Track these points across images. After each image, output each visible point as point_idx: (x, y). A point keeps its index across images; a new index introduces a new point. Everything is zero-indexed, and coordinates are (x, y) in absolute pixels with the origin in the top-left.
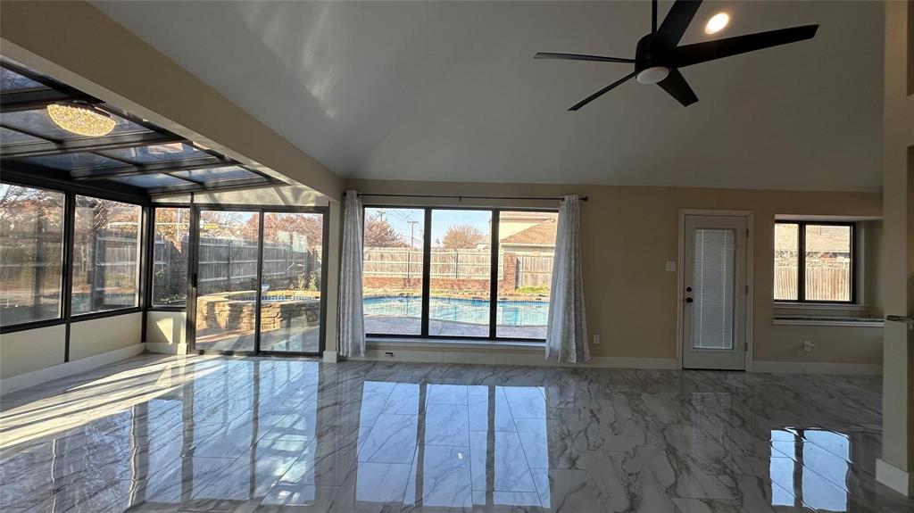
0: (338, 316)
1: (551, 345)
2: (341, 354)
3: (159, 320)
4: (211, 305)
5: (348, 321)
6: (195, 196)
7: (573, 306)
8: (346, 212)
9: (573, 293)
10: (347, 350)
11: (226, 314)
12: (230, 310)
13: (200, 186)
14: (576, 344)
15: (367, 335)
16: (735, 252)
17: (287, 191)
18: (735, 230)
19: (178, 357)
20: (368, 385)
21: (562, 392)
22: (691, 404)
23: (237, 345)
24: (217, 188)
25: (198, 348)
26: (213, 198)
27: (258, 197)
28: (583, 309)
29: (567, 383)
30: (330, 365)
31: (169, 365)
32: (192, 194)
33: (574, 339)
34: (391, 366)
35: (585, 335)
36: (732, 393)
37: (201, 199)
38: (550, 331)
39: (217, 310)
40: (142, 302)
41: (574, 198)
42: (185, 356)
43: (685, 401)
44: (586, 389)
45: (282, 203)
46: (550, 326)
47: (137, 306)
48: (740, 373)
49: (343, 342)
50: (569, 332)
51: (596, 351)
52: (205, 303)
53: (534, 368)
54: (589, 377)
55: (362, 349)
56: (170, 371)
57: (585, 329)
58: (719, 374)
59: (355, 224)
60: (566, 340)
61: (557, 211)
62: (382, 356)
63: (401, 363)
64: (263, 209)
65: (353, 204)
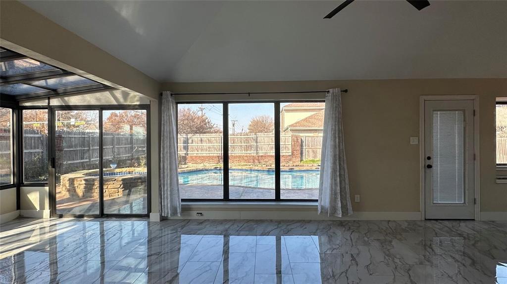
0: (160, 186)
1: (322, 204)
2: (163, 215)
3: (30, 192)
4: (72, 181)
5: (167, 189)
6: (51, 100)
7: (338, 174)
8: (163, 108)
9: (338, 164)
10: (167, 212)
11: (82, 187)
12: (85, 184)
13: (54, 92)
14: (341, 202)
15: (182, 199)
16: (465, 128)
17: (118, 94)
18: (464, 111)
19: (44, 220)
20: (184, 238)
21: (330, 240)
22: (431, 248)
23: (89, 209)
24: (67, 93)
25: (58, 213)
26: (64, 101)
27: (98, 99)
28: (347, 176)
29: (334, 233)
30: (156, 223)
31: (38, 226)
32: (49, 99)
33: (339, 199)
34: (201, 223)
35: (348, 196)
36: (465, 238)
37: (55, 102)
38: (321, 194)
39: (76, 184)
40: (15, 180)
41: (337, 90)
42: (49, 219)
43: (427, 246)
44: (349, 238)
45: (115, 103)
46: (321, 189)
47: (12, 183)
48: (471, 222)
49: (164, 205)
50: (336, 194)
51: (357, 207)
52: (68, 179)
53: (310, 222)
54: (352, 228)
55: (179, 210)
56: (39, 230)
57: (348, 190)
58: (455, 223)
59: (170, 116)
60: (333, 200)
61: (324, 101)
62: (194, 215)
63: (208, 220)
64: (102, 108)
65: (168, 101)
